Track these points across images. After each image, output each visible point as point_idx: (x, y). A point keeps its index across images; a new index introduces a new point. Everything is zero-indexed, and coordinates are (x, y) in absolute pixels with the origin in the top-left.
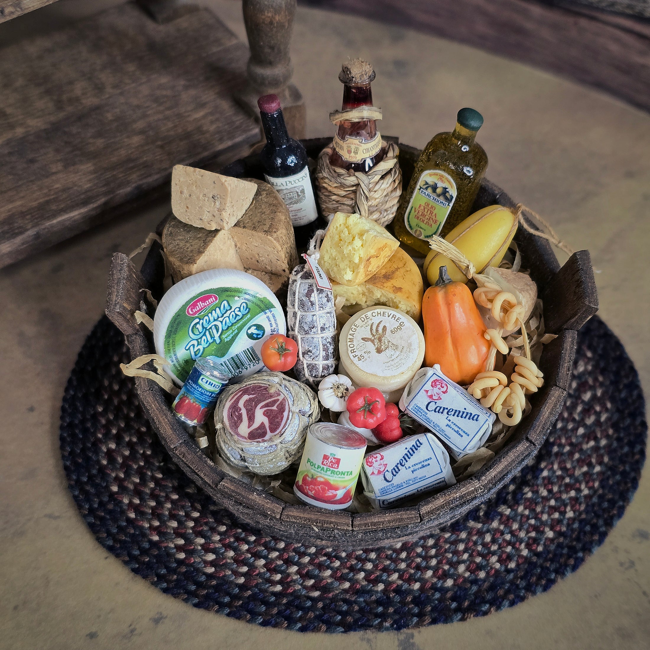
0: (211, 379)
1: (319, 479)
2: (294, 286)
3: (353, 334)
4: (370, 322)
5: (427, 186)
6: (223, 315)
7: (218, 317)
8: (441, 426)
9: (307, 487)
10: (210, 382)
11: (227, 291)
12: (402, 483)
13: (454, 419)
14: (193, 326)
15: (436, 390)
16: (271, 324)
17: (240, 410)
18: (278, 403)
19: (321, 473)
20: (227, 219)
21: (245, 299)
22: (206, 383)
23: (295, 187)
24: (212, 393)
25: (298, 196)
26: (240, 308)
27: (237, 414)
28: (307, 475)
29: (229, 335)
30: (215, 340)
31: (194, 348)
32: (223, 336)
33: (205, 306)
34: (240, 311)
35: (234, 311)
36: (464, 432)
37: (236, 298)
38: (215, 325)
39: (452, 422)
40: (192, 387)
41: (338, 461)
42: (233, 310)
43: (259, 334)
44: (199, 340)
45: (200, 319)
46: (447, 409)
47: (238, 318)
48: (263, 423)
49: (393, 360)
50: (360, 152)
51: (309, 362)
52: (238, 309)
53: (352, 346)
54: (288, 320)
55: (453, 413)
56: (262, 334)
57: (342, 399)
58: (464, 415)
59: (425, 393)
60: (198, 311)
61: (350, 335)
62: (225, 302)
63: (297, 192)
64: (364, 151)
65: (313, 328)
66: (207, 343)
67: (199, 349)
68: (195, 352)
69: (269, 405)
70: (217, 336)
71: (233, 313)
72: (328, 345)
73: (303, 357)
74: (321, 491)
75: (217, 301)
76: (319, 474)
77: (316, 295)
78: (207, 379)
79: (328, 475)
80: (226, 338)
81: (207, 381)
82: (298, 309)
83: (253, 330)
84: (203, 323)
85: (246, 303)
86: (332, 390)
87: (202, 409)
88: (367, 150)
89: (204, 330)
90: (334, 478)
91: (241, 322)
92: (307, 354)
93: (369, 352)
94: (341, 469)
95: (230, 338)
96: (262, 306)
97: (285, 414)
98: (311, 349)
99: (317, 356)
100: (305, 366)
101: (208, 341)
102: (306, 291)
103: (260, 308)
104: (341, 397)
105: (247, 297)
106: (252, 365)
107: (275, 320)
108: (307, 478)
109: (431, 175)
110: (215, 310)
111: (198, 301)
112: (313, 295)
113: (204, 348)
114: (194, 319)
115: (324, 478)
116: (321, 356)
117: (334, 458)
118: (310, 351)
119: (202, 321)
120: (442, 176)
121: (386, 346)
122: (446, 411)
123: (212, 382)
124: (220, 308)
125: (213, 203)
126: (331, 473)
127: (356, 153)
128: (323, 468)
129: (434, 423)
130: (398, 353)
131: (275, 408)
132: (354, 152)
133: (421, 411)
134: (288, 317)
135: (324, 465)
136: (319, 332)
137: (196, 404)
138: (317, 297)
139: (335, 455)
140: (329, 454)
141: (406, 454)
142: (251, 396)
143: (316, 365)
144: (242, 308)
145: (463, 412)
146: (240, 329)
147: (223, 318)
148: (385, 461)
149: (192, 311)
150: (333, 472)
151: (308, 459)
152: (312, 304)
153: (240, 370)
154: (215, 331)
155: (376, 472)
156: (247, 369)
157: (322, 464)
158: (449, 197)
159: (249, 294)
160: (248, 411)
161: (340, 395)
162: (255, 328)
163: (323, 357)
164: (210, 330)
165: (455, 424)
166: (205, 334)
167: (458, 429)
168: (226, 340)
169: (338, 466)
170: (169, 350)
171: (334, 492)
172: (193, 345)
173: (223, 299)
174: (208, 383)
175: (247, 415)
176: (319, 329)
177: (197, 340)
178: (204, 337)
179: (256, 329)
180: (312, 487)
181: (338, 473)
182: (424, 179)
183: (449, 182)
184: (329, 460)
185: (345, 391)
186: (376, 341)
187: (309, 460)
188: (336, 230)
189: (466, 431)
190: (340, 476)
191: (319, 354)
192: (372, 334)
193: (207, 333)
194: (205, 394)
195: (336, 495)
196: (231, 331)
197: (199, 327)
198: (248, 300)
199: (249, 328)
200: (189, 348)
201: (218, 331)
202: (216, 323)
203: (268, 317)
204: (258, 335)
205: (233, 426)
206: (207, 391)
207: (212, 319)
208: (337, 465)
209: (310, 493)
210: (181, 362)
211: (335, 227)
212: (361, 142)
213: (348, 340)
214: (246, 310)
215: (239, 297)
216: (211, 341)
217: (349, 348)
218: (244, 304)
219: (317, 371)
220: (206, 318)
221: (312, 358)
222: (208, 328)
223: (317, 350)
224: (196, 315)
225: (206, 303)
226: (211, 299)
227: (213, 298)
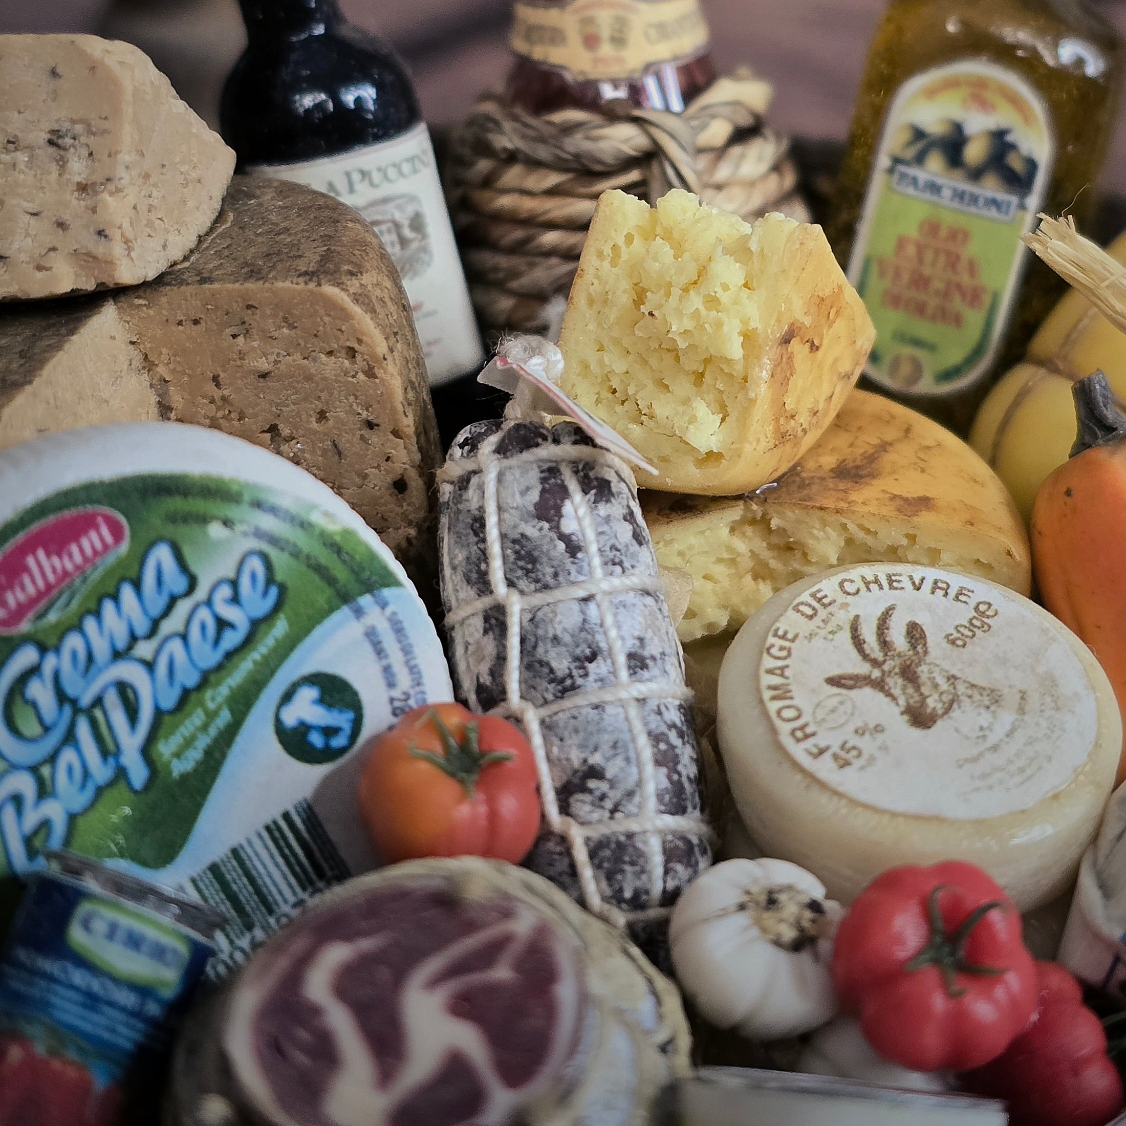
2: (471, 492)
3: (784, 668)
4: (842, 617)
6: (156, 623)
7: (134, 638)
10: (130, 932)
11: (168, 493)
14: (10, 692)
16: (386, 670)
20: (126, 225)
21: (258, 534)
22: (110, 935)
26: (234, 584)
29: (189, 743)
30: (121, 773)
31: (20, 814)
32: (165, 748)
33: (66, 574)
34: (235, 599)
35: (209, 603)
37: (216, 530)
38: (122, 687)
42: (201, 593)
43: (339, 730)
44: (46, 771)
45: (43, 649)
47: (231, 640)
51: (596, 833)
52: (225, 591)
53: (790, 714)
56: (347, 727)
60: (33, 602)
61: (770, 671)
62: (162, 554)
65: (593, 655)
66: (83, 786)
67: (46, 823)
68: (27, 839)
70: (131, 744)
71: (204, 614)
72: (673, 737)
73: (564, 809)
75: (125, 548)
77: (583, 509)
80: (178, 755)
82: (509, 585)
83: (306, 708)
84: (56, 677)
85: (266, 560)
86: (742, 919)
89: (68, 710)
91: (245, 667)
92: (583, 789)
93: (880, 729)
95: (196, 755)
96: (341, 573)
98: (596, 759)
99: (630, 794)
100: (581, 854)
101: (86, 774)
102: (534, 496)
103: (331, 581)
104: (796, 946)
105: (267, 522)
107: (407, 651)
109: (930, 94)
110: (115, 598)
111: (29, 547)
112: (568, 508)
113: (72, 818)
114: (11, 646)
116: (649, 790)
118: (594, 772)
119: (50, 663)
121: (946, 698)
123: (139, 928)
124: (138, 587)
130: (1007, 717)
136: (624, 674)
138: (587, 519)
143: (630, 836)
144: (245, 583)
146: (243, 703)
147: (156, 642)
152: (573, 548)
154: (119, 718)
159: (274, 510)
161: (789, 933)
163: (660, 794)
164: (98, 713)
166: (70, 738)
168: (179, 768)
172: (17, 800)
173: (153, 537)
176: (622, 660)
177: (33, 768)
178: (68, 755)
179: (316, 702)
182: (905, 120)
185: (808, 915)
186: (896, 687)
191: (639, 784)
192: (866, 657)
193: (83, 730)
196: (198, 718)
197: (41, 691)
198: (274, 540)
199: (287, 697)
201: (134, 716)
202: (124, 670)
203: (371, 635)
204: (329, 732)
207: (101, 647)
211: (607, 250)
213: (767, 695)
214: (265, 593)
215: (227, 523)
216: (101, 772)
217: (778, 723)
218: (256, 564)
219: (643, 871)
220: (74, 641)
221: (609, 804)
222: (86, 700)
223: (628, 760)
224: (25, 626)
225: (70, 556)
226: (93, 535)
227: (105, 531)
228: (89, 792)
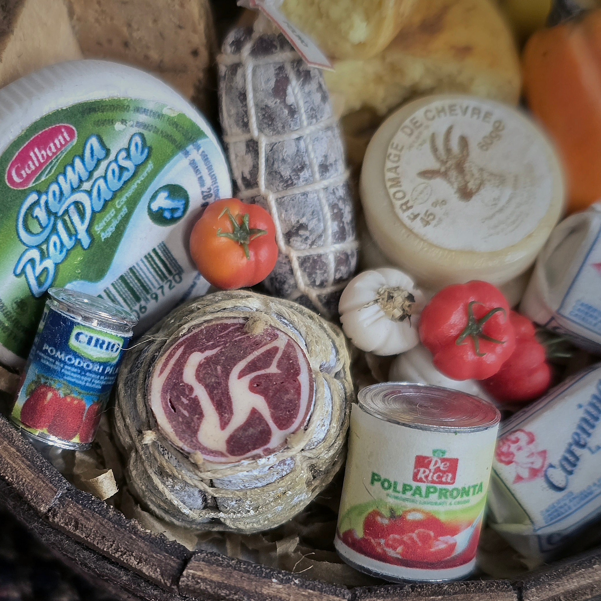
0: (100, 332)
1: (410, 517)
2: (238, 78)
3: (397, 167)
4: (426, 134)
6: (91, 174)
7: (81, 181)
9: (382, 541)
10: (97, 340)
11: (95, 112)
12: (589, 487)
14: (26, 215)
16: (200, 179)
17: (191, 389)
18: (279, 355)
19: (413, 501)
21: (138, 125)
22: (89, 342)
24: (105, 364)
26: (128, 150)
27: (186, 401)
28: (377, 513)
29: (108, 224)
30: (78, 242)
31: (34, 268)
32: (97, 228)
33: (49, 158)
35: (116, 160)
37: (118, 126)
38: (77, 204)
40: (56, 359)
41: (453, 466)
42: (112, 157)
43: (178, 209)
44: (44, 247)
45: (39, 193)
47: (126, 175)
48: (254, 412)
49: (501, 210)
51: (304, 254)
52: (123, 154)
53: (399, 195)
54: (234, 164)
56: (182, 207)
57: (405, 324)
60: (34, 173)
61: (390, 170)
62: (94, 141)
65: (302, 168)
66: (61, 251)
67: (46, 269)
68: (38, 279)
69: (259, 364)
70: (81, 228)
71: (113, 165)
72: (341, 205)
73: (288, 242)
74: (420, 544)
75: (76, 140)
76: (409, 505)
77: (297, 90)
79: (431, 503)
80: (103, 230)
81: (91, 338)
82: (260, 130)
83: (163, 201)
84: (46, 203)
85: (142, 136)
86: (376, 307)
87: (87, 408)
89: (52, 219)
90: (447, 507)
91: (134, 186)
92: (297, 235)
93: (444, 202)
94: (459, 483)
95: (111, 229)
96: (178, 137)
97: (303, 378)
98: (304, 220)
99: (320, 236)
100: (296, 265)
101: (63, 245)
102: (272, 84)
103: (173, 141)
104: (402, 318)
105: (142, 118)
106: (166, 287)
107: (210, 168)
108: (379, 519)
110: (72, 165)
111: (30, 147)
112: (289, 90)
113: (57, 265)
114: (25, 194)
115: (423, 512)
116: (330, 232)
117: (444, 460)
118: (303, 227)
119: (44, 198)
121: (478, 182)
123: (101, 338)
124: (82, 158)
126: (440, 497)
128: (418, 488)
130: (508, 192)
131: (273, 369)
134: (233, 157)
135: (421, 480)
136: (317, 176)
137: (73, 399)
138: (299, 96)
139: (444, 452)
140: (427, 453)
141: (585, 420)
142: (209, 353)
143: (320, 256)
144: (133, 148)
146: (132, 204)
147: (91, 182)
148: (540, 445)
149: (19, 175)
150: (443, 494)
151: (374, 474)
152: (292, 112)
153: (143, 303)
154: (76, 218)
155: (525, 474)
156: (156, 298)
157: (415, 478)
159: (145, 111)
160: (211, 390)
161: (398, 313)
162: (167, 194)
163: (334, 235)
164: (66, 218)
166: (54, 230)
168: (104, 236)
169: (454, 478)
171: (449, 539)
172: (32, 261)
173: (89, 134)
174: (93, 342)
175: (212, 399)
176: (316, 168)
177: (38, 247)
178: (54, 238)
179: (167, 198)
180: (395, 540)
181: (455, 493)
184: (432, 467)
185: (407, 303)
186: (453, 175)
187: (375, 478)
190: (459, 499)
191: (325, 230)
192: (437, 158)
193: (60, 226)
194: (90, 371)
195: (452, 547)
196: (112, 212)
197: (40, 212)
198: (145, 126)
199: (154, 197)
200: (23, 271)
201: (83, 217)
202: (77, 196)
203: (193, 164)
204: (173, 210)
205: (184, 431)
206: (93, 363)
207: (66, 188)
208: (450, 475)
209: (391, 553)
210: (9, 308)
213: (388, 184)
214: (142, 152)
215: (123, 121)
216: (69, 243)
217: (394, 201)
218: (138, 139)
219: (325, 272)
220: (54, 187)
221: (309, 242)
222: (60, 213)
223: (319, 220)
224: (31, 185)
225: (50, 149)
226: (60, 137)
227: (65, 134)
228: (64, 253)
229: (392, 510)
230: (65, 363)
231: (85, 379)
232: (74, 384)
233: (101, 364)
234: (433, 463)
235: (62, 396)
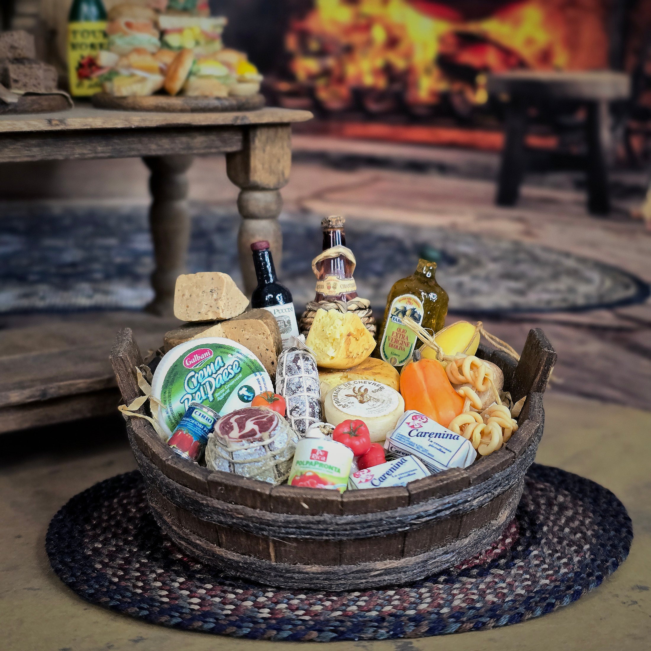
0: (204, 412)
1: (308, 474)
2: (282, 360)
3: (338, 393)
4: (352, 387)
5: (397, 312)
6: (217, 371)
7: (212, 373)
8: (424, 447)
10: (203, 415)
11: (221, 347)
13: (437, 440)
14: (189, 379)
15: (417, 422)
16: (260, 387)
17: (232, 423)
18: (268, 417)
19: (309, 468)
20: (223, 307)
21: (238, 357)
22: (199, 415)
23: (282, 316)
24: (205, 426)
25: (286, 326)
26: (232, 366)
27: (228, 426)
29: (221, 394)
30: (208, 398)
31: (188, 402)
32: (216, 395)
33: (201, 360)
34: (232, 369)
35: (227, 369)
36: (446, 449)
37: (229, 355)
38: (209, 382)
39: (434, 443)
40: (186, 421)
41: (326, 454)
42: (226, 367)
43: (250, 397)
44: (194, 395)
45: (196, 373)
46: (428, 433)
47: (231, 376)
48: (253, 429)
49: (375, 408)
50: (338, 287)
51: (296, 419)
52: (230, 367)
53: (336, 399)
55: (434, 435)
56: (252, 397)
58: (445, 436)
59: (407, 425)
60: (194, 364)
61: (335, 393)
62: (219, 358)
63: (284, 322)
64: (342, 286)
65: (300, 387)
66: (200, 399)
69: (260, 418)
70: (210, 393)
71: (226, 370)
72: (314, 404)
73: (291, 414)
74: (310, 485)
75: (212, 356)
76: (308, 470)
77: (302, 362)
78: (200, 412)
79: (316, 469)
80: (219, 396)
81: (201, 414)
82: (286, 374)
83: (244, 392)
84: (197, 377)
85: (238, 362)
87: (194, 441)
88: (345, 286)
89: (199, 385)
90: (323, 472)
91: (232, 383)
92: (295, 410)
93: (353, 403)
94: (328, 463)
95: (222, 397)
96: (253, 367)
98: (298, 405)
99: (304, 412)
100: (293, 423)
101: (201, 397)
102: (293, 359)
103: (251, 368)
105: (240, 356)
107: (265, 384)
108: (297, 477)
109: (400, 301)
110: (210, 365)
111: (195, 353)
112: (299, 361)
114: (190, 371)
115: (313, 472)
116: (308, 412)
117: (322, 451)
118: (297, 407)
119: (197, 374)
120: (410, 299)
121: (368, 400)
122: (428, 435)
123: (205, 415)
124: (214, 364)
125: (211, 296)
127: (335, 288)
128: (312, 462)
129: (417, 445)
130: (379, 403)
131: (265, 420)
132: (333, 287)
133: (404, 438)
135: (313, 459)
136: (306, 391)
137: (189, 435)
139: (322, 448)
141: (392, 468)
143: (303, 419)
144: (234, 366)
145: (444, 434)
146: (232, 389)
147: (217, 374)
148: (372, 473)
149: (189, 363)
150: (321, 465)
151: (298, 461)
152: (299, 368)
154: (208, 387)
155: (364, 481)
157: (311, 458)
158: (417, 317)
159: (241, 353)
160: (239, 424)
162: (246, 389)
163: (309, 414)
164: (204, 386)
165: (437, 444)
166: (199, 390)
167: (440, 448)
168: (219, 399)
169: (326, 459)
170: (165, 401)
172: (188, 399)
173: (218, 355)
174: (201, 415)
175: (238, 426)
176: (305, 389)
177: (192, 394)
178: (198, 393)
179: (246, 391)
181: (326, 467)
182: (395, 306)
183: (416, 302)
184: (317, 453)
185: (331, 430)
186: (359, 397)
188: (319, 322)
189: (448, 449)
190: (328, 470)
191: (306, 410)
192: (354, 393)
193: (201, 388)
194: (198, 426)
196: (223, 390)
197: (194, 380)
198: (240, 359)
199: (241, 389)
200: (184, 402)
201: (211, 388)
202: (210, 379)
203: (258, 380)
204: (248, 397)
205: (224, 433)
206: (200, 423)
207: (206, 374)
208: (324, 458)
210: (175, 415)
211: (318, 320)
212: (339, 279)
213: (333, 396)
214: (238, 369)
215: (232, 355)
216: (204, 397)
217: (333, 401)
218: (236, 363)
219: (304, 426)
220: (201, 372)
221: (299, 413)
222: (202, 384)
223: (304, 406)
224: (192, 368)
225: (202, 356)
226: (206, 353)
227: (209, 352)
228: (202, 400)
229: (301, 473)
230: (189, 422)
231: (195, 429)
232: (190, 429)
233: (203, 425)
234: (318, 452)
235: (185, 433)
